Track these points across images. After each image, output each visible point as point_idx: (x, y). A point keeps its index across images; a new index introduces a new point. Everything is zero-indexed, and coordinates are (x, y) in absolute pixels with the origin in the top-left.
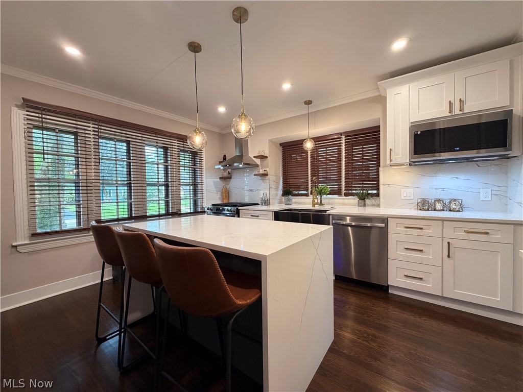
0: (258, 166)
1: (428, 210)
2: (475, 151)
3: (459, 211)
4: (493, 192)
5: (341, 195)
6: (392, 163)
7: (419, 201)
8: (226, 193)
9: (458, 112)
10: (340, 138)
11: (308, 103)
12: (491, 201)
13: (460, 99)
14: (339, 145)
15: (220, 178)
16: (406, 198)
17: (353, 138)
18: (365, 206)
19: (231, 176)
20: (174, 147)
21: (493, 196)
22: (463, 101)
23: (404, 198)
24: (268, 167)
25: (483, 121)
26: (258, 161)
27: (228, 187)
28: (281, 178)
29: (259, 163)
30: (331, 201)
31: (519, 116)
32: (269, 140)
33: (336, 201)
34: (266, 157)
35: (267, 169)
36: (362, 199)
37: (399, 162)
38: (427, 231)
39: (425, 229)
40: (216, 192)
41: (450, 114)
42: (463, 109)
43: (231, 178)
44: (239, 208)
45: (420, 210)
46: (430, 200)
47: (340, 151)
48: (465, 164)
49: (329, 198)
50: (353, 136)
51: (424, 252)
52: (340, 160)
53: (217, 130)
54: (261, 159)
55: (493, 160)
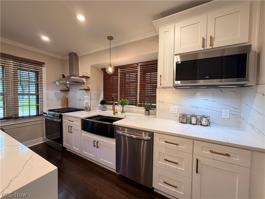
0: (84, 83)
1: (186, 123)
2: (219, 80)
3: (207, 126)
4: (231, 112)
5: (137, 105)
6: (161, 86)
7: (181, 115)
8: (66, 101)
9: (208, 47)
10: (137, 67)
11: (110, 38)
12: (229, 119)
13: (211, 36)
14: (136, 72)
15: (61, 90)
16: (173, 112)
17: (144, 67)
18: (149, 115)
19: (69, 89)
20: (10, 66)
21: (231, 115)
22: (213, 38)
23: (171, 112)
24: (89, 85)
25: (225, 54)
26: (84, 80)
27: (67, 96)
28: (103, 92)
29: (85, 82)
30: (131, 109)
31: (255, 51)
32: (91, 65)
33: (134, 109)
34: (89, 77)
35: (90, 86)
36: (147, 111)
37: (166, 86)
38: (182, 147)
39: (180, 145)
40: (56, 100)
41: (203, 49)
42: (213, 45)
43: (69, 90)
44: (62, 114)
45: (181, 122)
46: (188, 116)
47: (137, 76)
48: (212, 89)
49: (130, 107)
50: (144, 66)
51: (179, 165)
52: (137, 82)
53: (59, 57)
54: (86, 78)
55: (232, 88)
